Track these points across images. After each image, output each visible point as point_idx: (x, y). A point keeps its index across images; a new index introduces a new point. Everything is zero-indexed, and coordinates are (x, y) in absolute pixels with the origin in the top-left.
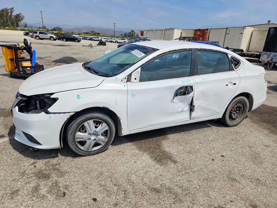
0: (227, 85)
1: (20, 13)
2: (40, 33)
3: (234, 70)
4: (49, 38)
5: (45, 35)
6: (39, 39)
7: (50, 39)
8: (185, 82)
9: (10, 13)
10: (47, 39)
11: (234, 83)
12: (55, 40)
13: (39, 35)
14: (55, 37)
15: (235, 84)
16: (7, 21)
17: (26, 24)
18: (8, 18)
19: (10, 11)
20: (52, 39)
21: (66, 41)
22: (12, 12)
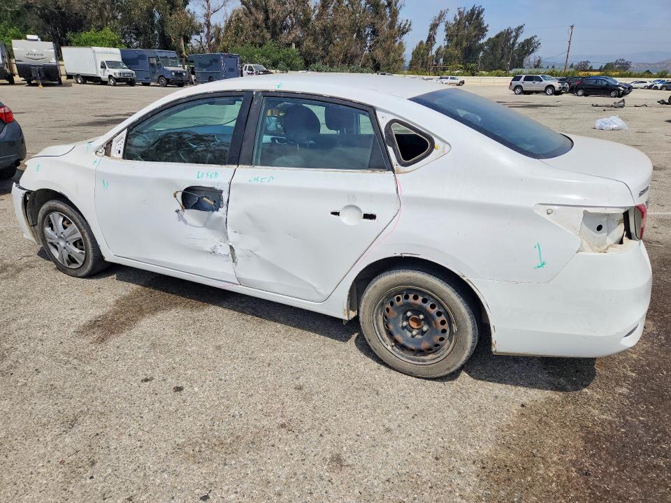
0: (336, 214)
1: (533, 35)
2: (527, 79)
3: (393, 170)
4: (543, 89)
5: (537, 82)
6: (520, 94)
7: (545, 92)
8: (205, 175)
9: (512, 40)
10: (537, 92)
11: (369, 212)
12: (557, 93)
13: (522, 85)
14: (557, 85)
15: (372, 217)
16: (502, 58)
17: (539, 61)
18: (506, 50)
19: (514, 34)
20: (550, 91)
21: (586, 95)
22: (516, 37)
